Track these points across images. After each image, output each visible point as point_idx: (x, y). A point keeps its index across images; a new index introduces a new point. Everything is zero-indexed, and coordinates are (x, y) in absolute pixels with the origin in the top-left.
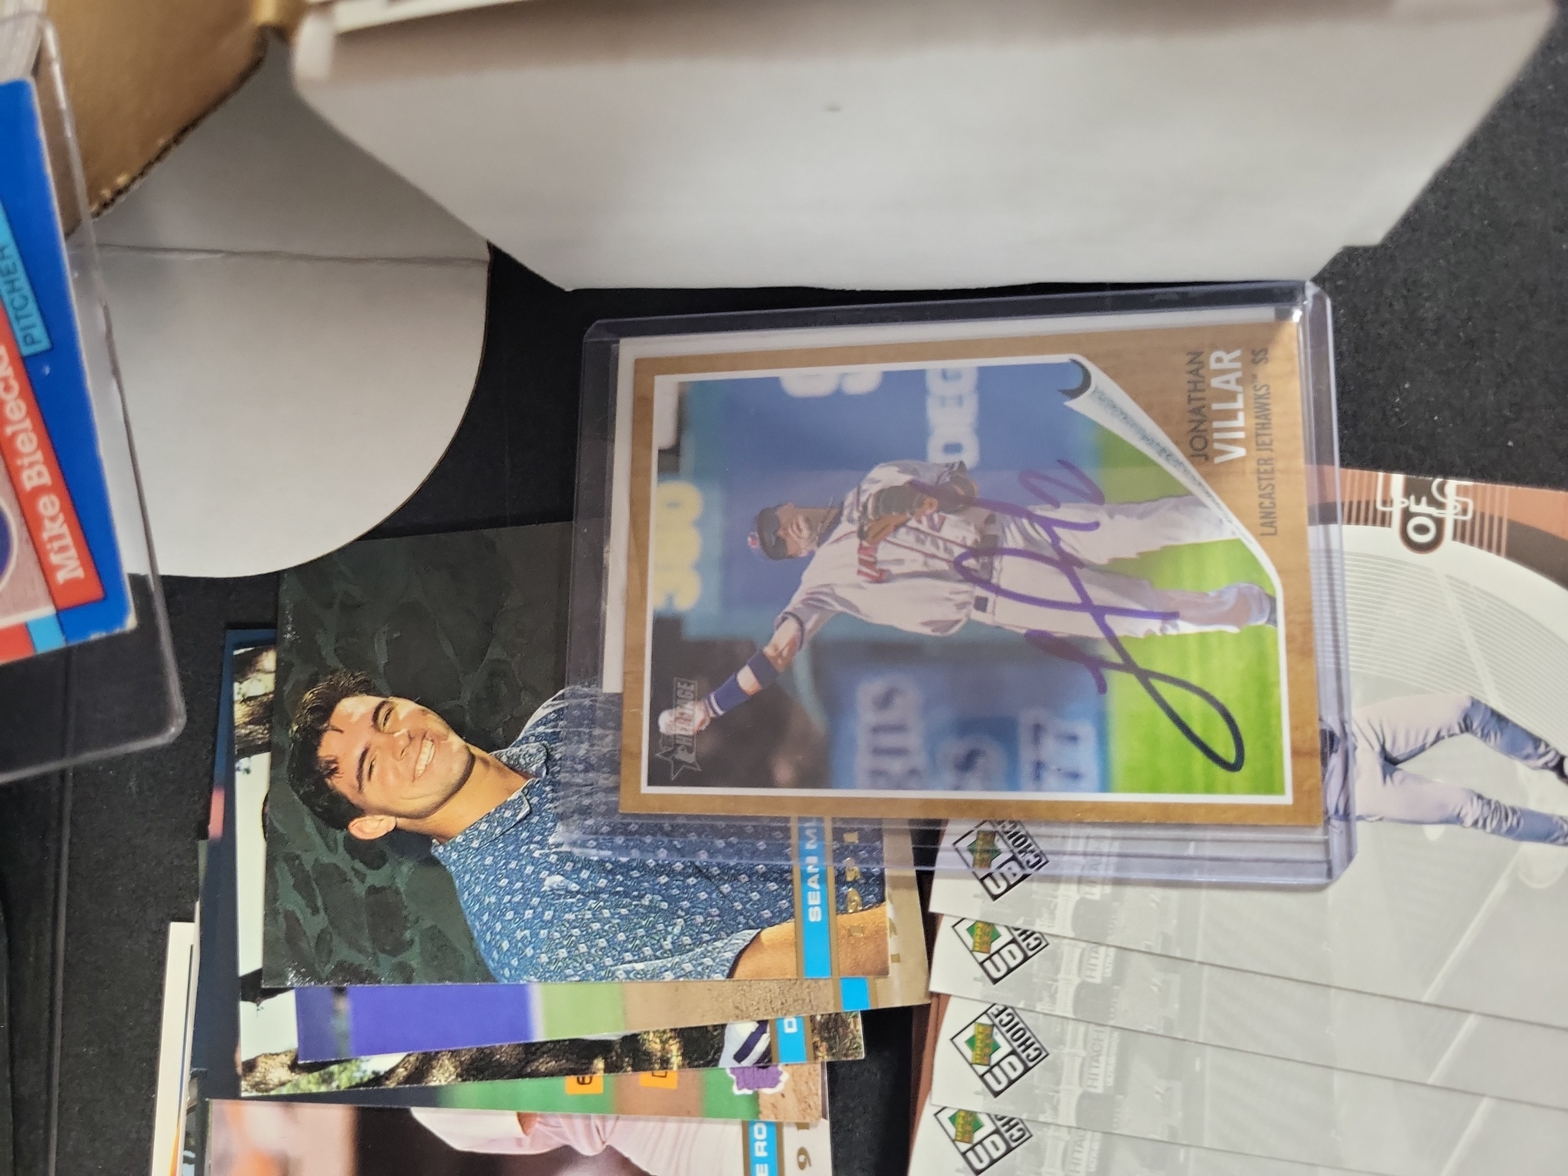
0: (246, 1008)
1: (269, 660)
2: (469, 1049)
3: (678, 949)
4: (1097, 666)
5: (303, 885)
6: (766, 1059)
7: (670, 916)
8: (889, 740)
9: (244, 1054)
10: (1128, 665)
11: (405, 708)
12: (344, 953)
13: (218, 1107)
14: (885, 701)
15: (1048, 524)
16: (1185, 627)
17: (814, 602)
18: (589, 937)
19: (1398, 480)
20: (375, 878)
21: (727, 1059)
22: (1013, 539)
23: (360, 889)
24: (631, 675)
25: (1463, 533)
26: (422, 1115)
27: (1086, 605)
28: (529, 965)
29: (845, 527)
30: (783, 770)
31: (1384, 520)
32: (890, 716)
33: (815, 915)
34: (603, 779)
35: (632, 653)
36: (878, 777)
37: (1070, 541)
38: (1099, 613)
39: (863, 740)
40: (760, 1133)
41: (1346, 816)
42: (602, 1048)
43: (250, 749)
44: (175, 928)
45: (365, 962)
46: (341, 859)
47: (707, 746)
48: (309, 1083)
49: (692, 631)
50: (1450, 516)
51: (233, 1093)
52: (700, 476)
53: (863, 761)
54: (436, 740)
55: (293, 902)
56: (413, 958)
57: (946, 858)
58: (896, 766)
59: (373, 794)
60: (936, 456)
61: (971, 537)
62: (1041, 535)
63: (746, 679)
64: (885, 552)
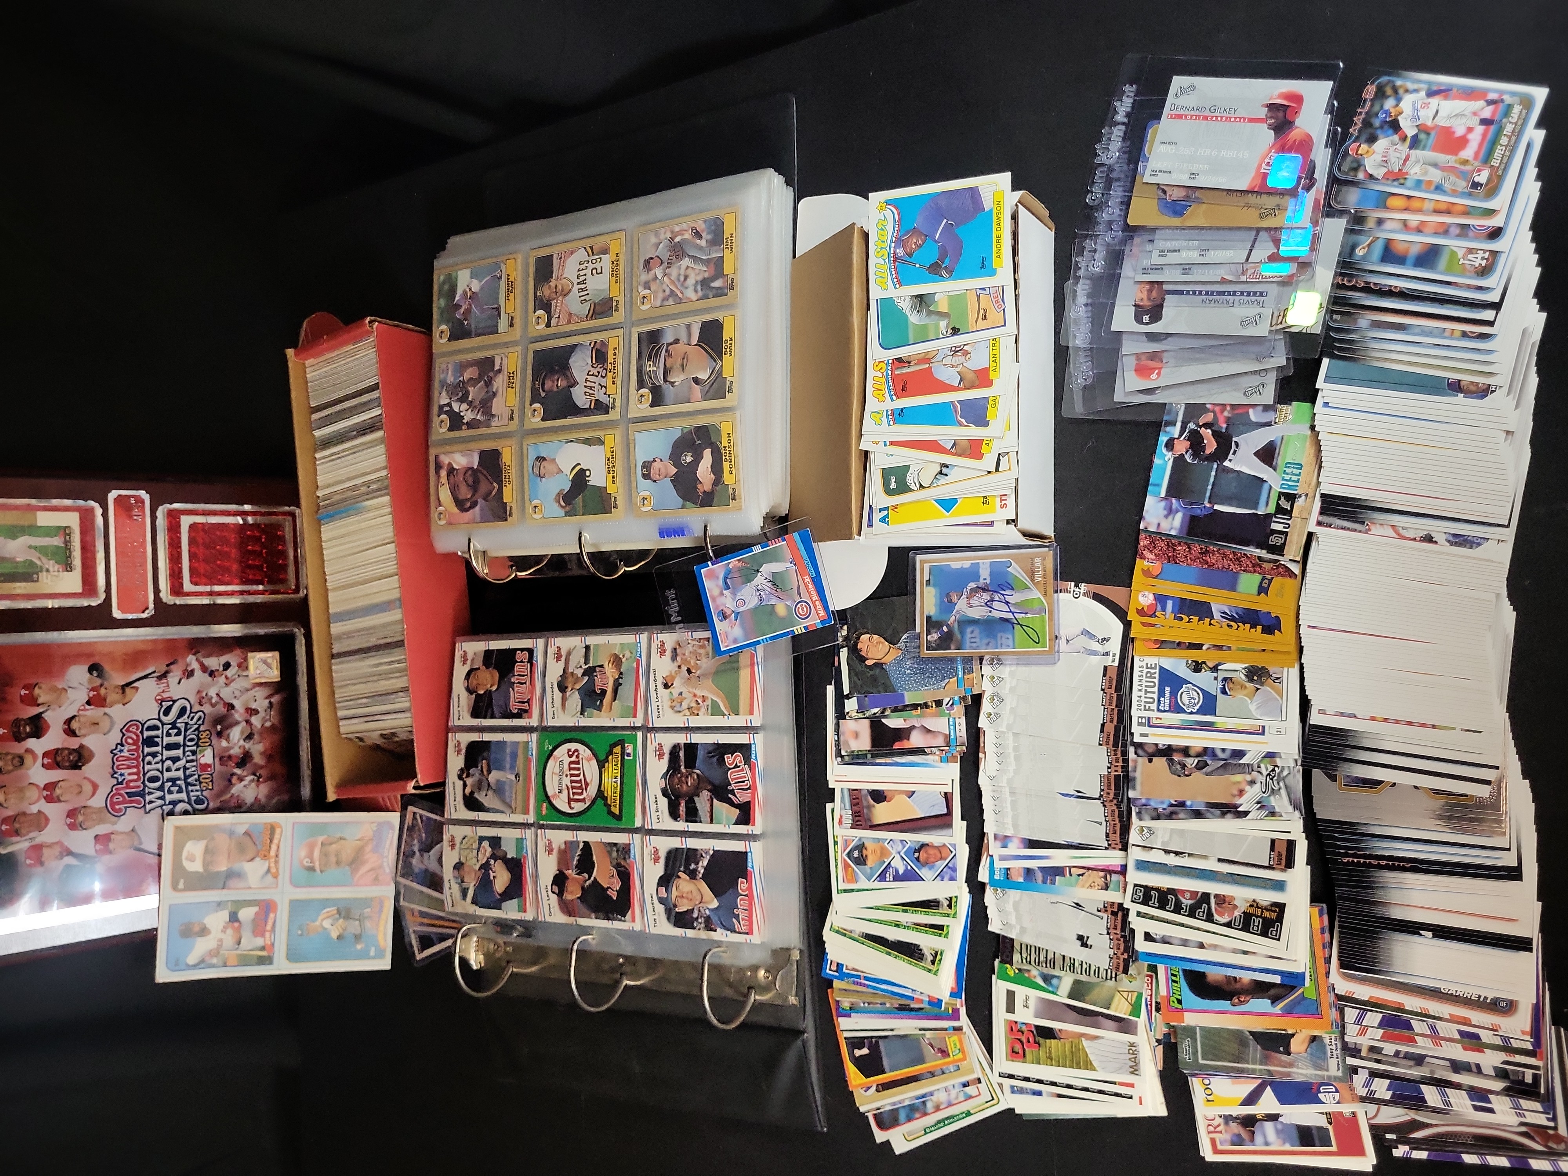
0: (846, 701)
1: (845, 627)
2: (893, 706)
3: (934, 684)
4: (1013, 624)
5: (857, 675)
6: (952, 704)
7: (932, 678)
8: (973, 640)
9: (846, 710)
10: (1019, 624)
11: (875, 636)
12: (866, 688)
13: (841, 721)
14: (972, 632)
15: (1003, 595)
16: (1029, 616)
17: (958, 612)
18: (916, 683)
19: (1073, 584)
20: (871, 673)
21: (944, 706)
22: (997, 598)
23: (869, 675)
24: (922, 628)
25: (1084, 594)
26: (883, 720)
27: (1011, 612)
28: (905, 689)
29: (964, 596)
30: (952, 647)
31: (1070, 592)
32: (973, 635)
33: (960, 676)
34: (918, 650)
35: (922, 624)
36: (971, 648)
37: (1008, 598)
38: (1013, 613)
39: (968, 641)
40: (951, 720)
41: (1058, 652)
42: (920, 705)
43: (843, 647)
44: (828, 687)
45: (871, 690)
46: (864, 669)
47: (938, 642)
48: (860, 715)
49: (934, 619)
50: (1082, 591)
51: (845, 719)
52: (934, 586)
53: (968, 644)
54: (883, 643)
55: (855, 678)
56: (880, 689)
57: (984, 662)
58: (974, 645)
59: (870, 655)
60: (982, 581)
61: (989, 598)
62: (1002, 597)
63: (945, 629)
64: (971, 601)
